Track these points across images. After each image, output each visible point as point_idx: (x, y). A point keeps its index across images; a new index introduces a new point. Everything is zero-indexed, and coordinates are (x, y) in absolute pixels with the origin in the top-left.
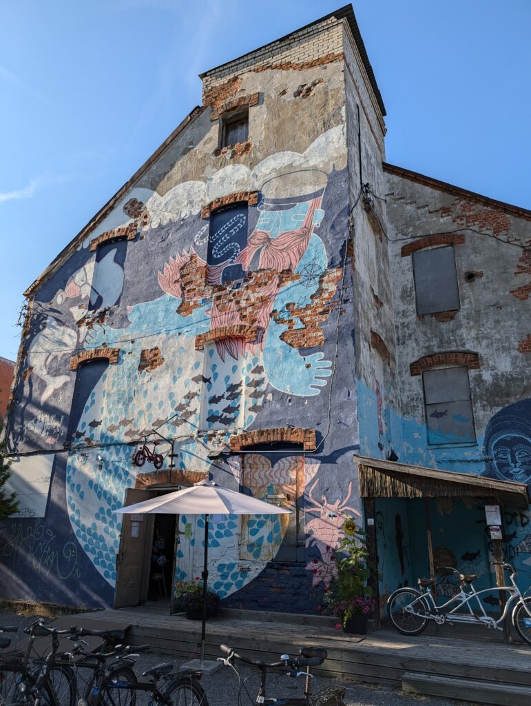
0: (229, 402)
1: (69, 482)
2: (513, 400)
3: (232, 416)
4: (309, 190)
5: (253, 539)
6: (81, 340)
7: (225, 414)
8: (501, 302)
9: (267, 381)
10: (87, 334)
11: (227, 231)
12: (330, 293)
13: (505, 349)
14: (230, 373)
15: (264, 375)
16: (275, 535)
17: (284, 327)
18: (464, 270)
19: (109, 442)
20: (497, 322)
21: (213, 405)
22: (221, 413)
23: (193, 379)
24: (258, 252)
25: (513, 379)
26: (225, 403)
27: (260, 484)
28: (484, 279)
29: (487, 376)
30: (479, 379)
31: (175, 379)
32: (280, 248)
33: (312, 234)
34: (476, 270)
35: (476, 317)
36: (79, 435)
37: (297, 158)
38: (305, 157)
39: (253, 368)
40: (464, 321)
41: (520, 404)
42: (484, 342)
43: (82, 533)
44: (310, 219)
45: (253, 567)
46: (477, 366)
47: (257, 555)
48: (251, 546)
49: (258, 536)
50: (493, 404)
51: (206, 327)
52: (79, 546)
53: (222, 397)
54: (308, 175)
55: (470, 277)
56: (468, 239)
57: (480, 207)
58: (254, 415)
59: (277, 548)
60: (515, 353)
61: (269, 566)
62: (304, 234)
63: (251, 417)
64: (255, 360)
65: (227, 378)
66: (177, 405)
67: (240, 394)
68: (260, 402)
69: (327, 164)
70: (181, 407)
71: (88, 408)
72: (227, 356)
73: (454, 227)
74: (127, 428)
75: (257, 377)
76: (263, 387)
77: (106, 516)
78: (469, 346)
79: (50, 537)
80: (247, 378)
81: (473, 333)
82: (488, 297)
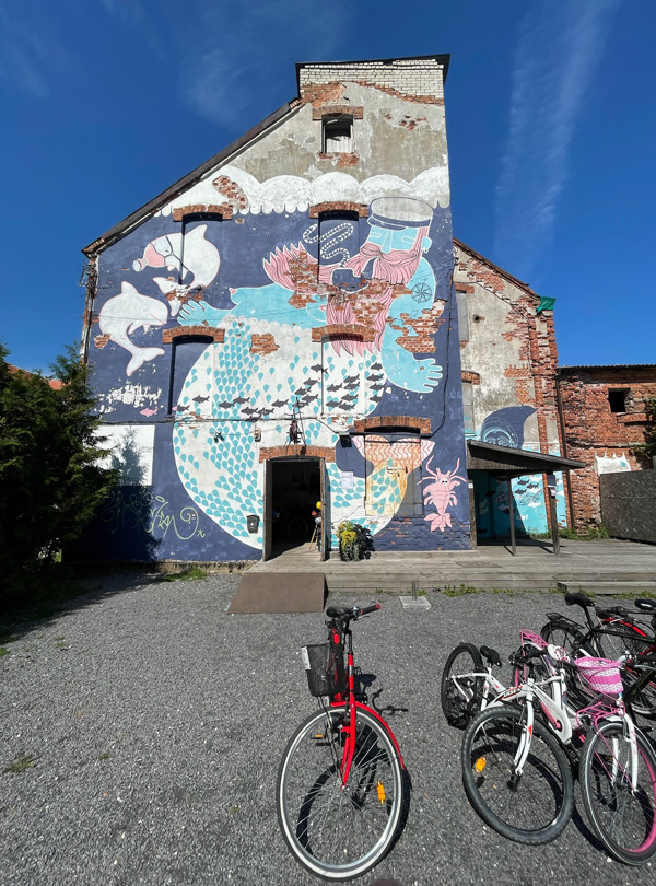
0: (347, 392)
1: (178, 452)
2: (499, 408)
3: (351, 403)
4: (417, 218)
5: (377, 500)
6: (173, 314)
7: (344, 401)
8: (496, 341)
9: (385, 377)
10: (181, 308)
11: (335, 236)
12: (439, 311)
13: (497, 374)
14: (347, 367)
15: (382, 371)
16: (396, 497)
17: (400, 334)
18: (473, 313)
19: (223, 417)
20: (493, 354)
21: (332, 392)
22: (340, 400)
23: (312, 368)
24: (371, 262)
25: (500, 394)
26: (342, 392)
27: (380, 458)
28: (485, 322)
29: (484, 390)
30: (479, 392)
31: (292, 366)
32: (394, 263)
33: (421, 258)
34: (481, 315)
35: (479, 348)
36: (181, 409)
37: (405, 187)
38: (412, 187)
39: (372, 364)
40: (471, 350)
41: (503, 410)
42: (484, 367)
43: (202, 499)
44: (419, 244)
45: (381, 521)
46: (478, 383)
47: (381, 511)
48: (375, 506)
49: (381, 497)
50: (487, 409)
51: (323, 322)
52: (200, 511)
53: (341, 386)
54: (416, 204)
55: (477, 319)
56: (476, 291)
57: (485, 269)
58: (376, 404)
59: (398, 506)
60: (502, 376)
61: (395, 519)
62: (415, 256)
63: (372, 406)
64: (374, 358)
65: (344, 371)
66: (297, 389)
67: (358, 385)
68: (380, 394)
69: (432, 199)
70: (301, 392)
71: (189, 384)
72: (342, 351)
73: (467, 280)
74: (244, 406)
75: (376, 373)
76: (382, 382)
77: (228, 483)
78: (474, 369)
79: (162, 504)
80: (367, 373)
81: (477, 359)
82: (488, 335)
